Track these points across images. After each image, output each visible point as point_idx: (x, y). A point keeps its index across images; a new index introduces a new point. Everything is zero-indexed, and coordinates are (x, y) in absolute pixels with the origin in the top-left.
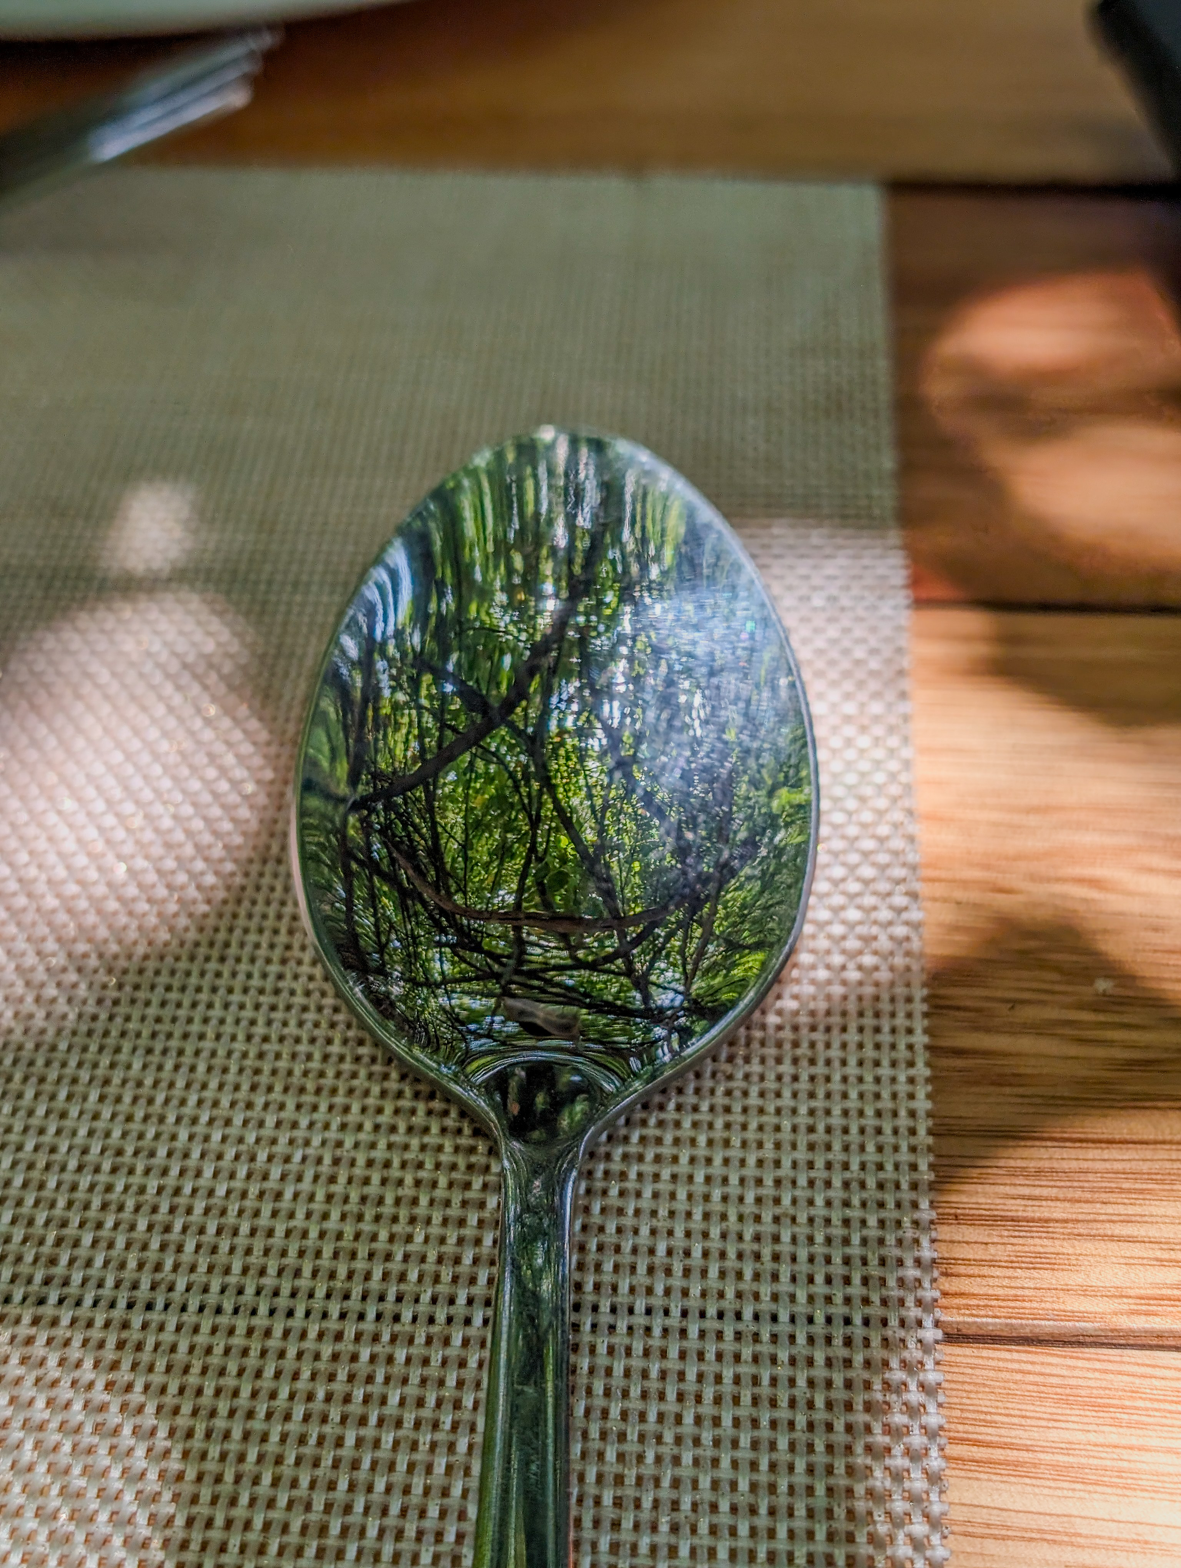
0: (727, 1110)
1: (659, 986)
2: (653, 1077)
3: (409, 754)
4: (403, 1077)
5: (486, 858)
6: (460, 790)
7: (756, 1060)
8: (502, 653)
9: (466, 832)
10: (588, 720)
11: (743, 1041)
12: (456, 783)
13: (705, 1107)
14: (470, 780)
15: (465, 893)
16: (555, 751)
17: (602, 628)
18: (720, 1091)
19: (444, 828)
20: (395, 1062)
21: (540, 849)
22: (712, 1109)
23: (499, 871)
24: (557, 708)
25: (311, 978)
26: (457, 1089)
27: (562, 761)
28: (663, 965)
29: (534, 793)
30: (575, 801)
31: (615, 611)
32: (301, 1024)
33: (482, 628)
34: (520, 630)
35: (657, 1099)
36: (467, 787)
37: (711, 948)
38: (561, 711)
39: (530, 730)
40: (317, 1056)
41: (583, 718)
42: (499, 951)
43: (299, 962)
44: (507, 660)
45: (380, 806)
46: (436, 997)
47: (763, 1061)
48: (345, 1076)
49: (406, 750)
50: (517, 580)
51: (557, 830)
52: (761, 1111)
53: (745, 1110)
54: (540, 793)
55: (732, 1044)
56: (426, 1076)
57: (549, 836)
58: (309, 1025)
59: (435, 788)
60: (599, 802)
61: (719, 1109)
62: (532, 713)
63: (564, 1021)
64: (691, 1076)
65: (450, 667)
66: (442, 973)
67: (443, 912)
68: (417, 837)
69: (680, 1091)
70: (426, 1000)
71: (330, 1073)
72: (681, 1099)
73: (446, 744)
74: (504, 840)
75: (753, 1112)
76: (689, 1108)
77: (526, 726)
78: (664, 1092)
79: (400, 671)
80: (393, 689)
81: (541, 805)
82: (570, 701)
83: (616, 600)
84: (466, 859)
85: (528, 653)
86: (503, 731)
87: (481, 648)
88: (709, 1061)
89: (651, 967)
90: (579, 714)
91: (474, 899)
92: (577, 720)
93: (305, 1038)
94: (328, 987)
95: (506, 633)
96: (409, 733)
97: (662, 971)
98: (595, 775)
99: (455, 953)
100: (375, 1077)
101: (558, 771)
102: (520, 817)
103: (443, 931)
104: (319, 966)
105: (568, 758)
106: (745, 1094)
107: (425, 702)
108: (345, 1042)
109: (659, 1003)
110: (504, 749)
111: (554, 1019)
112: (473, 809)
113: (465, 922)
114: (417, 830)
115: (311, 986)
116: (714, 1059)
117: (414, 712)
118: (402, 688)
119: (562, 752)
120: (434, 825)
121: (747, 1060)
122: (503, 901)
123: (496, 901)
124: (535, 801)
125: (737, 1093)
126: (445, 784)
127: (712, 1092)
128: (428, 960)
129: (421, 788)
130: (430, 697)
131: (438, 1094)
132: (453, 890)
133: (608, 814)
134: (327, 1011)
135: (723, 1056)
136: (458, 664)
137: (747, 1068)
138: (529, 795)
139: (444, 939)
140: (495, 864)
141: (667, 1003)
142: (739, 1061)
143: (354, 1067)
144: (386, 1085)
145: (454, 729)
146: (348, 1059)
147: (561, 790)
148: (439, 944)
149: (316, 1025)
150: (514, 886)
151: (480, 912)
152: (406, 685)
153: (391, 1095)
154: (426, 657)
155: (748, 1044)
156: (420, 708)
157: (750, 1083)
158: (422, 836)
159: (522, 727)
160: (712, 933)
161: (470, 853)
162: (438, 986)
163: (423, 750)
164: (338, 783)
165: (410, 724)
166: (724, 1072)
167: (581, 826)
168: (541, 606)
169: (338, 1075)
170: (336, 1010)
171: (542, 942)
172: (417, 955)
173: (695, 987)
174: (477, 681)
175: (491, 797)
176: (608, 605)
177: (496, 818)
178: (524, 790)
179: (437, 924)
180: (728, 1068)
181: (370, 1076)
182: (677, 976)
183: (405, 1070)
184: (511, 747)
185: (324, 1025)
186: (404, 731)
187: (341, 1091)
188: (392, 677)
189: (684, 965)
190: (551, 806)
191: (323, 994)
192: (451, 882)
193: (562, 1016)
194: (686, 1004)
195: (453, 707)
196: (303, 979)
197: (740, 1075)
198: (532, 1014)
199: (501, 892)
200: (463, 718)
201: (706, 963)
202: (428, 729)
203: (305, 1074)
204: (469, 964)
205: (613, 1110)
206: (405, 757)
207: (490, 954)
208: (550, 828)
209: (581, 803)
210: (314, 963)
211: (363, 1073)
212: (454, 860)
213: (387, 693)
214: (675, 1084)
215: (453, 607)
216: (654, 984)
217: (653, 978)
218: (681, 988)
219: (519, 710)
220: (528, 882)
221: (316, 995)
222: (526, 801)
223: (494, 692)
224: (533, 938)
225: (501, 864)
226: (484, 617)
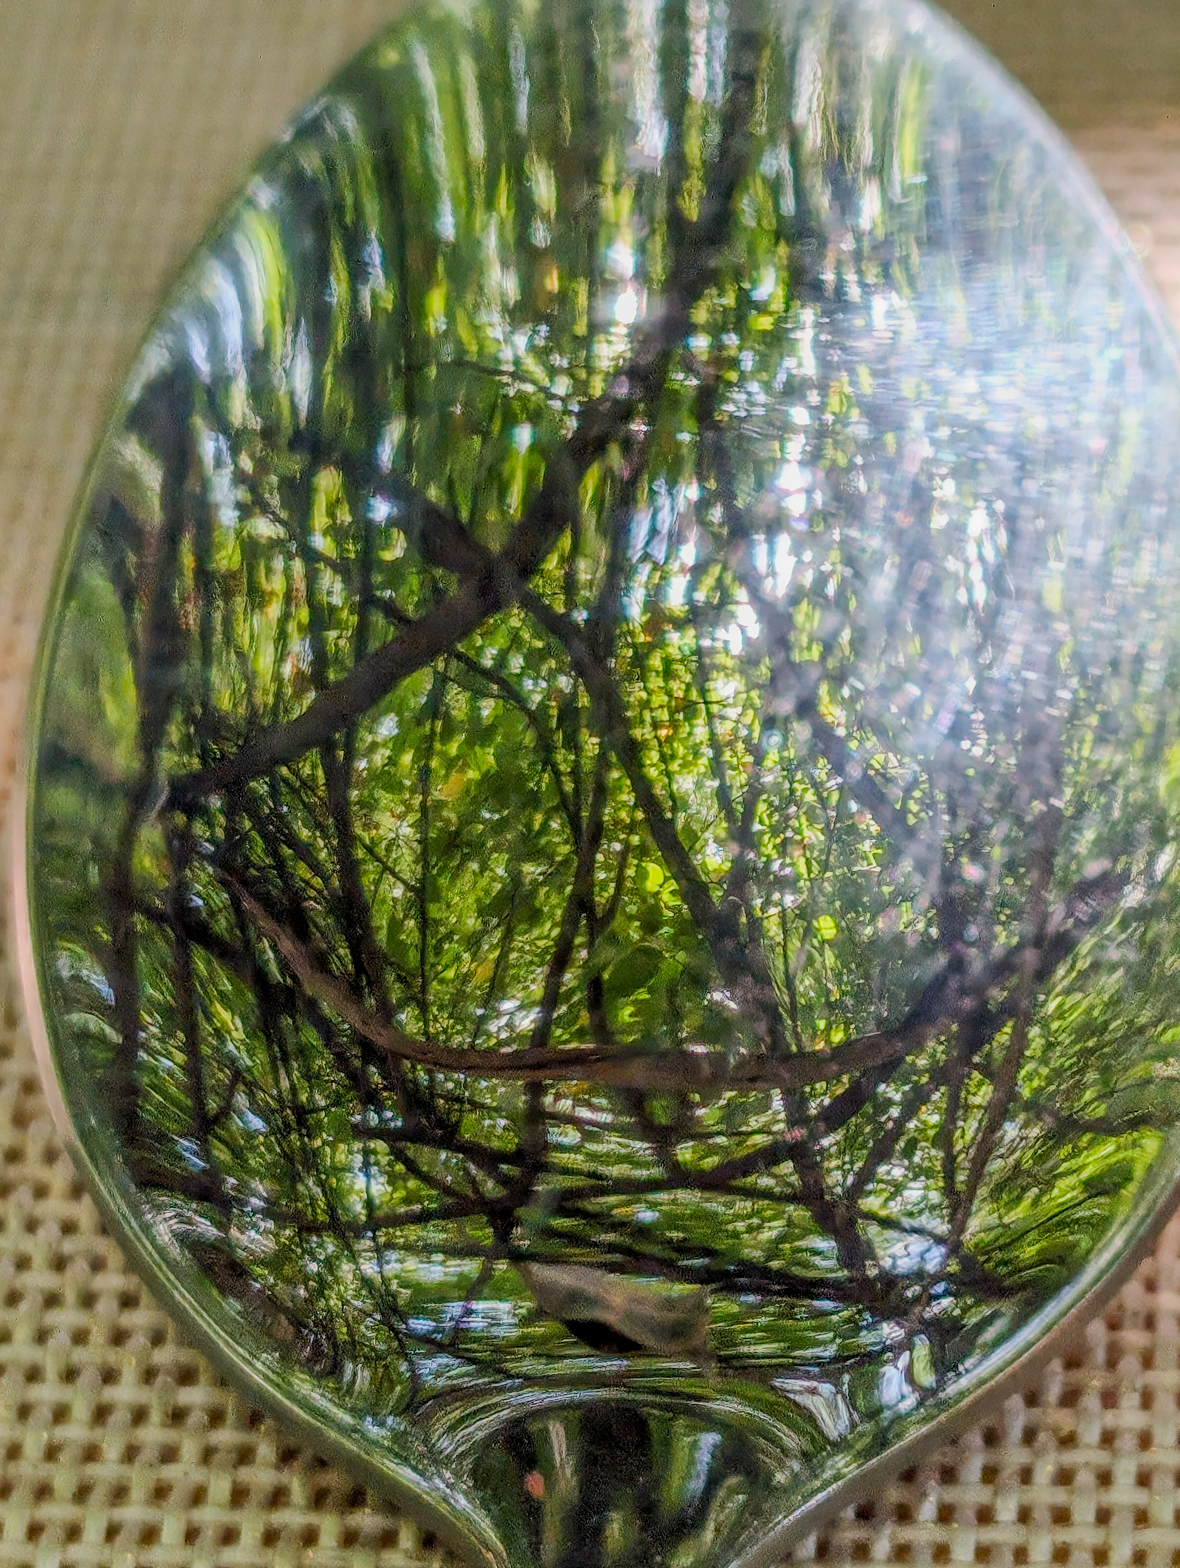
0: (1061, 1517)
1: (887, 1223)
2: (881, 1441)
3: (287, 670)
4: (287, 1456)
5: (472, 923)
6: (407, 758)
7: (1130, 1400)
8: (510, 422)
9: (423, 858)
10: (720, 584)
11: (1100, 1355)
12: (399, 744)
13: (1007, 1510)
14: (431, 737)
15: (423, 1007)
16: (639, 660)
17: (748, 361)
18: (1045, 1471)
19: (370, 850)
20: (268, 1423)
21: (602, 898)
22: (1024, 1516)
23: (503, 956)
24: (646, 557)
25: (68, 1228)
26: (406, 1475)
27: (656, 682)
28: (898, 1173)
29: (587, 765)
30: (685, 783)
31: (780, 320)
32: (41, 1336)
33: (460, 362)
34: (553, 372)
35: (894, 1494)
36: (425, 751)
37: (1010, 1130)
38: (656, 566)
39: (581, 616)
40: (81, 1410)
41: (709, 581)
42: (496, 1144)
43: (41, 1192)
44: (524, 436)
45: (215, 802)
46: (354, 1257)
47: (1147, 1401)
48: (148, 1454)
49: (280, 659)
50: (541, 236)
51: (643, 852)
52: (1142, 1518)
53: (1103, 1517)
54: (602, 761)
55: (1073, 1363)
56: (338, 1450)
57: (623, 865)
58: (60, 1339)
59: (350, 756)
60: (738, 780)
61: (1041, 1515)
62: (584, 571)
63: (673, 1316)
64: (975, 1439)
65: (386, 454)
66: (369, 1204)
67: (370, 1052)
68: (303, 871)
69: (949, 1475)
70: (330, 1264)
71: (112, 1450)
72: (951, 1495)
73: (374, 645)
74: (516, 878)
75: (1122, 1521)
76: (970, 1514)
77: (571, 604)
78: (909, 1476)
79: (262, 466)
80: (244, 511)
81: (602, 792)
82: (676, 539)
83: (781, 293)
84: (425, 923)
85: (572, 423)
86: (516, 618)
87: (458, 410)
88: (1016, 1402)
89: (866, 1176)
90: (698, 571)
91: (445, 1022)
92: (693, 587)
93: (51, 1371)
94: (105, 1247)
95: (518, 375)
96: (286, 617)
97: (898, 1188)
98: (733, 713)
99: (399, 1155)
100: (217, 1458)
101: (645, 705)
102: (555, 825)
103: (371, 1098)
104: (87, 1200)
105: (668, 674)
106: (1105, 1479)
107: (322, 543)
108: (149, 1375)
109: (887, 1263)
110: (516, 663)
111: (648, 1311)
112: (440, 805)
113: (422, 1076)
114: (304, 852)
115: (68, 1246)
116: (1032, 1400)
117: (298, 566)
118: (265, 508)
119: (655, 661)
120: (347, 838)
121: (1110, 1399)
122: (510, 1026)
123: (493, 1027)
124: (589, 785)
125: (1085, 1478)
126: (374, 746)
127: (1026, 1476)
128: (338, 1170)
129: (314, 754)
130: (336, 532)
131: (371, 1496)
132: (394, 998)
133: (761, 808)
134: (106, 1306)
135: (1054, 1391)
136: (406, 450)
137: (1110, 1419)
138: (575, 772)
139: (373, 1119)
140: (498, 935)
141: (905, 1265)
142: (1091, 1401)
143: (169, 1436)
144: (245, 1474)
145: (391, 610)
146: (155, 1416)
147: (653, 756)
148: (362, 1132)
149: (80, 1337)
150: (537, 990)
151: (461, 1052)
152: (275, 501)
153: (256, 1498)
154: (327, 431)
155: (1112, 1364)
156: (310, 556)
157: (1115, 1453)
158: (316, 868)
159: (560, 609)
160: (1012, 1096)
161: (434, 911)
162: (358, 1231)
163: (321, 659)
164: (111, 743)
165: (289, 598)
166: (1056, 1431)
167: (694, 837)
168: (602, 312)
169: (131, 1454)
170: (128, 1301)
171: (584, 1113)
172: (311, 1159)
173: (974, 1224)
174: (450, 488)
175: (486, 777)
176: (762, 308)
177: (499, 827)
178: (563, 759)
179: (356, 1079)
180: (1064, 1419)
181: (207, 1455)
182: (935, 1197)
183: (292, 1441)
184: (534, 659)
185: (98, 1336)
186: (274, 610)
187: (138, 1492)
188: (240, 478)
189: (949, 1173)
190: (627, 797)
191: (97, 1265)
192: (390, 977)
193: (669, 1304)
194: (954, 1267)
195: (388, 556)
196: (49, 1232)
197: (1091, 1434)
198: (592, 1302)
199: (507, 1005)
200: (414, 581)
201: (996, 1166)
202: (332, 609)
203: (51, 1453)
204: (425, 1178)
205: (784, 1522)
206: (277, 677)
207: (472, 1151)
208: (628, 848)
209: (699, 785)
210: (77, 1191)
211: (189, 1449)
212: (395, 926)
213: (228, 516)
214: (936, 1458)
215: (388, 301)
216: (870, 1216)
217: (871, 1203)
218: (942, 1227)
219: (552, 563)
220: (569, 978)
221: (79, 1269)
222: (569, 786)
223: (492, 516)
224: (565, 1105)
225: (508, 936)
226: (464, 333)
